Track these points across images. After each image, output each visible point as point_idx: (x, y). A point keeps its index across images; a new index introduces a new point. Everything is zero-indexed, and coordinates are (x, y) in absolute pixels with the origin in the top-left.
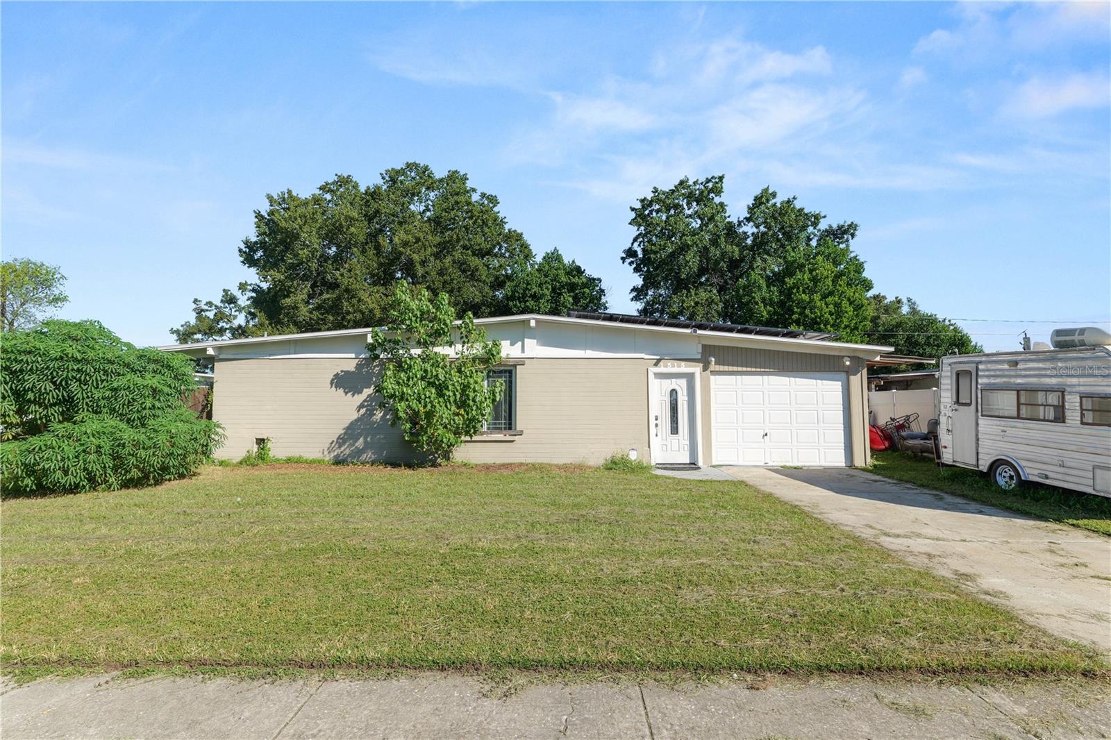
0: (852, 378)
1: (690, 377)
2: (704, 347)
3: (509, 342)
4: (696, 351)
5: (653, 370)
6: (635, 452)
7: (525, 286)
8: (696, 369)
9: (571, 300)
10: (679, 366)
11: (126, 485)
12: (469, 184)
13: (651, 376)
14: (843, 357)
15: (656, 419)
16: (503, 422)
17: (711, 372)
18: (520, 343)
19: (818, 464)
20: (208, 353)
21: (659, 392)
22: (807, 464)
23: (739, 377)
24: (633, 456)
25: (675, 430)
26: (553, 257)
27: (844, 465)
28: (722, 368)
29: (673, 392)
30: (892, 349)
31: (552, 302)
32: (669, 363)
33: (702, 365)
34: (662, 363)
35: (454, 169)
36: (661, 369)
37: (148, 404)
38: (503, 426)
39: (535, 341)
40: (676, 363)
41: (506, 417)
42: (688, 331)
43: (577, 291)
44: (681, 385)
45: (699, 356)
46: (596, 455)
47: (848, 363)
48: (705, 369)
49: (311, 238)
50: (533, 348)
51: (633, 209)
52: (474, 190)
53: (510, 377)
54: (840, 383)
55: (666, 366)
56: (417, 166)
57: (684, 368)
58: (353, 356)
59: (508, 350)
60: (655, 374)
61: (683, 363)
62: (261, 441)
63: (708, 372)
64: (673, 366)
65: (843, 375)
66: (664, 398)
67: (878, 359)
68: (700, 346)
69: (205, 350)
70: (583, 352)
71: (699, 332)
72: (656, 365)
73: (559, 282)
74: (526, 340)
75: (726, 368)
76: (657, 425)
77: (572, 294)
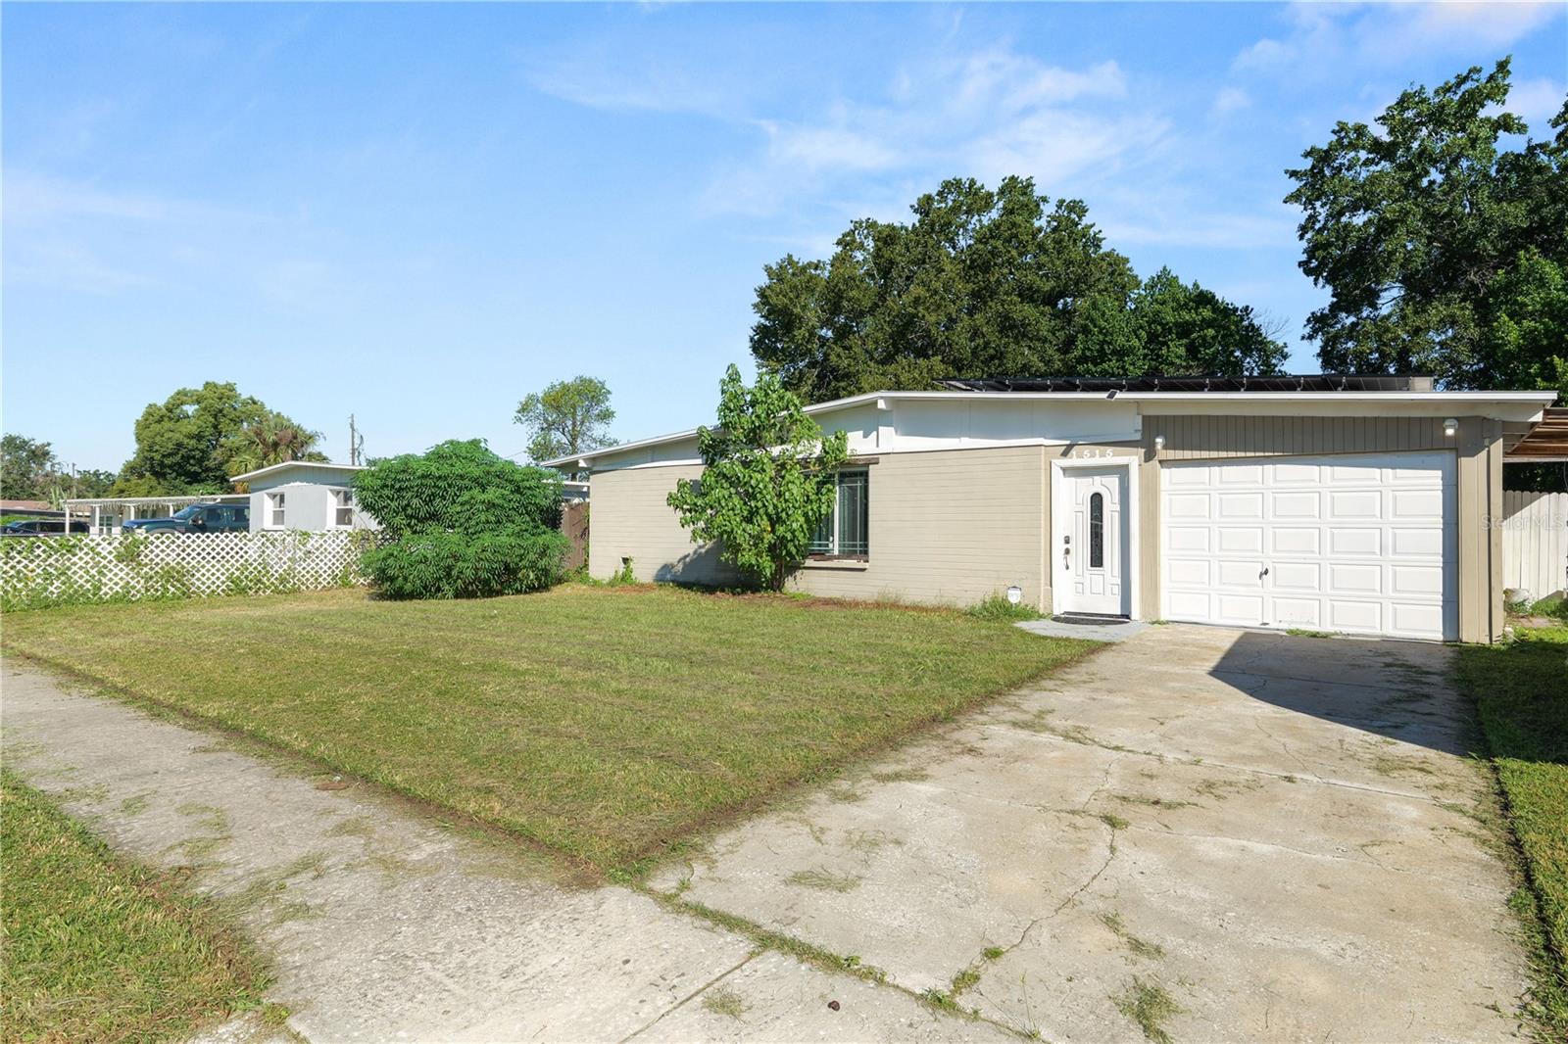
0: (1464, 461)
1: (1122, 471)
2: (1146, 420)
3: (861, 432)
4: (1133, 427)
5: (1060, 462)
6: (1019, 592)
8: (1133, 459)
10: (1102, 455)
12: (1038, 192)
13: (1057, 473)
14: (1444, 419)
15: (1067, 542)
16: (858, 543)
17: (1160, 462)
18: (875, 433)
19: (1378, 632)
20: (580, 465)
21: (1069, 500)
23: (1216, 470)
24: (1014, 597)
25: (1097, 560)
27: (1440, 637)
28: (1179, 454)
29: (1097, 500)
30: (1553, 396)
32: (1087, 450)
33: (1142, 451)
34: (1074, 452)
36: (1073, 461)
38: (858, 549)
39: (892, 429)
40: (1097, 450)
41: (858, 540)
42: (1104, 395)
44: (1108, 487)
45: (1138, 437)
46: (971, 592)
47: (1450, 432)
48: (1149, 456)
50: (889, 439)
51: (1293, 174)
52: (1044, 200)
53: (867, 481)
54: (1439, 473)
55: (1080, 456)
57: (1111, 457)
58: (699, 461)
59: (857, 444)
60: (1065, 470)
61: (1109, 450)
62: (626, 561)
63: (1155, 462)
64: (1093, 456)
65: (1449, 457)
66: (1078, 508)
67: (1538, 417)
68: (1139, 420)
70: (956, 440)
71: (1119, 395)
72: (1065, 454)
74: (881, 428)
75: (1188, 454)
76: (1067, 552)
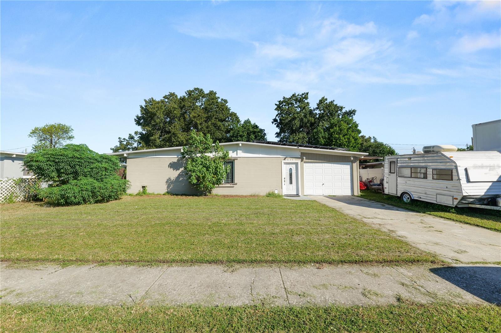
0: (354, 164)
1: (296, 164)
2: (302, 153)
3: (232, 151)
4: (299, 155)
5: (283, 161)
6: (277, 191)
7: (237, 132)
8: (299, 161)
9: (254, 137)
10: (293, 160)
11: (97, 202)
12: (217, 96)
13: (283, 163)
14: (351, 157)
15: (285, 179)
16: (230, 180)
17: (304, 162)
18: (236, 152)
19: (341, 195)
20: (124, 156)
21: (285, 169)
22: (338, 195)
23: (314, 164)
24: (276, 192)
25: (291, 183)
26: (248, 122)
27: (350, 195)
28: (308, 161)
29: (291, 169)
30: (368, 154)
31: (247, 138)
32: (289, 159)
33: (301, 160)
34: (286, 159)
35: (211, 90)
36: (286, 161)
37: (104, 174)
38: (230, 182)
39: (241, 151)
40: (291, 159)
41: (231, 178)
42: (296, 147)
43: (256, 134)
44: (293, 167)
45: (300, 157)
46: (263, 191)
47: (352, 159)
48: (302, 161)
49: (160, 115)
50: (240, 154)
51: (276, 105)
52: (219, 98)
53: (232, 164)
54: (349, 166)
55: (288, 160)
56: (198, 89)
57: (294, 161)
58: (176, 157)
59: (232, 155)
60: (284, 163)
61: (294, 159)
62: (143, 187)
63: (303, 162)
64: (291, 160)
65: (351, 163)
66: (287, 171)
67: (363, 157)
68: (300, 153)
69: (123, 155)
70: (258, 155)
71: (300, 148)
72: (284, 159)
73: (249, 131)
74: (238, 151)
75: (309, 161)
76: (285, 181)
77: (254, 135)
